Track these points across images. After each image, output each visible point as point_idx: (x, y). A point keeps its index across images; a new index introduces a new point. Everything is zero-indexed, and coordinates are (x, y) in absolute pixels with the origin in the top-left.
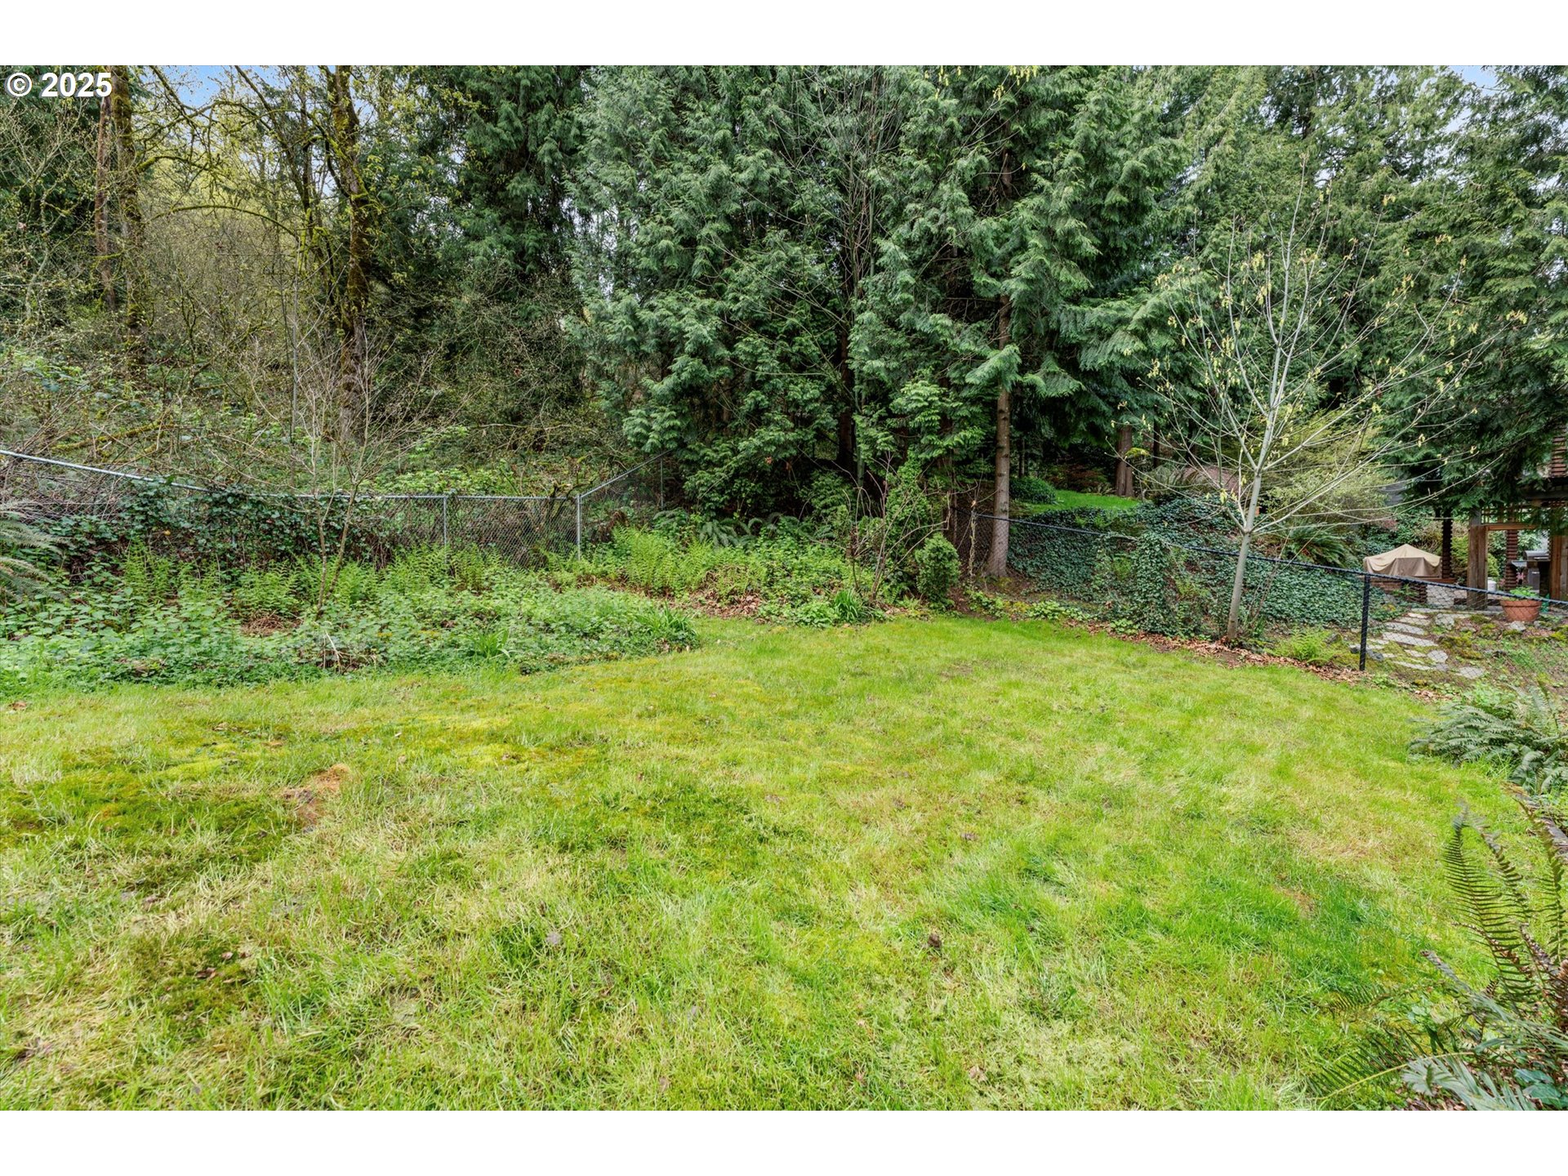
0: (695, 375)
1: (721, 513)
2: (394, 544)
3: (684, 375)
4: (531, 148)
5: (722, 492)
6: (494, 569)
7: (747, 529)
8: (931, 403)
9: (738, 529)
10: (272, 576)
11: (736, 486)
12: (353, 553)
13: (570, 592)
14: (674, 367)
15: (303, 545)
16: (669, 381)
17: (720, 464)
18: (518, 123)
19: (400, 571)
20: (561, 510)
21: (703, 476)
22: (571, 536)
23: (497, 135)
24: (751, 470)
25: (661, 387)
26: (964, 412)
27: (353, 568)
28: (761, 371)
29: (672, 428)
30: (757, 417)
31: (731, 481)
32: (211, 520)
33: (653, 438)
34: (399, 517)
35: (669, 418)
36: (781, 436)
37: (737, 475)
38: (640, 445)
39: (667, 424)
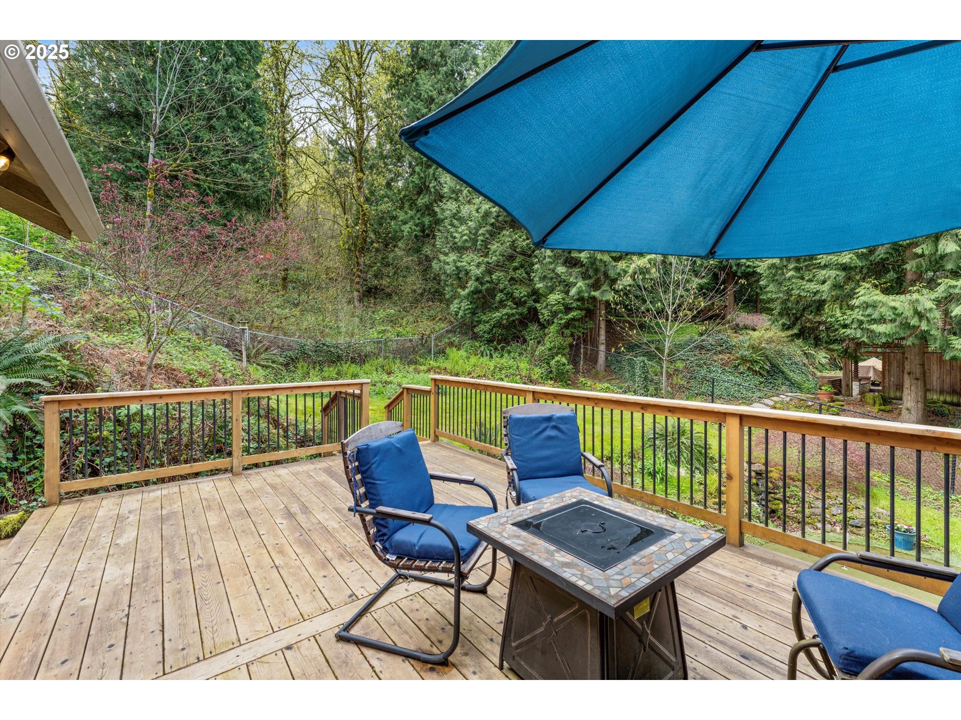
0: (476, 288)
1: (490, 341)
2: (366, 357)
3: (472, 289)
4: (427, 184)
5: (489, 333)
6: (396, 366)
7: (499, 347)
8: (559, 302)
9: (496, 349)
10: (331, 369)
11: (494, 331)
12: (353, 361)
13: (422, 374)
14: (468, 285)
15: (339, 358)
16: (467, 291)
17: (487, 322)
18: (422, 175)
19: (367, 367)
20: (426, 341)
21: (481, 327)
22: (430, 352)
23: (414, 182)
24: (498, 324)
25: (463, 293)
26: (574, 305)
27: (353, 365)
28: (501, 286)
29: (469, 308)
30: (502, 304)
31: (492, 330)
32: (316, 351)
33: (461, 313)
34: (368, 348)
35: (468, 305)
36: (510, 311)
37: (494, 327)
38: (457, 315)
39: (466, 307)
